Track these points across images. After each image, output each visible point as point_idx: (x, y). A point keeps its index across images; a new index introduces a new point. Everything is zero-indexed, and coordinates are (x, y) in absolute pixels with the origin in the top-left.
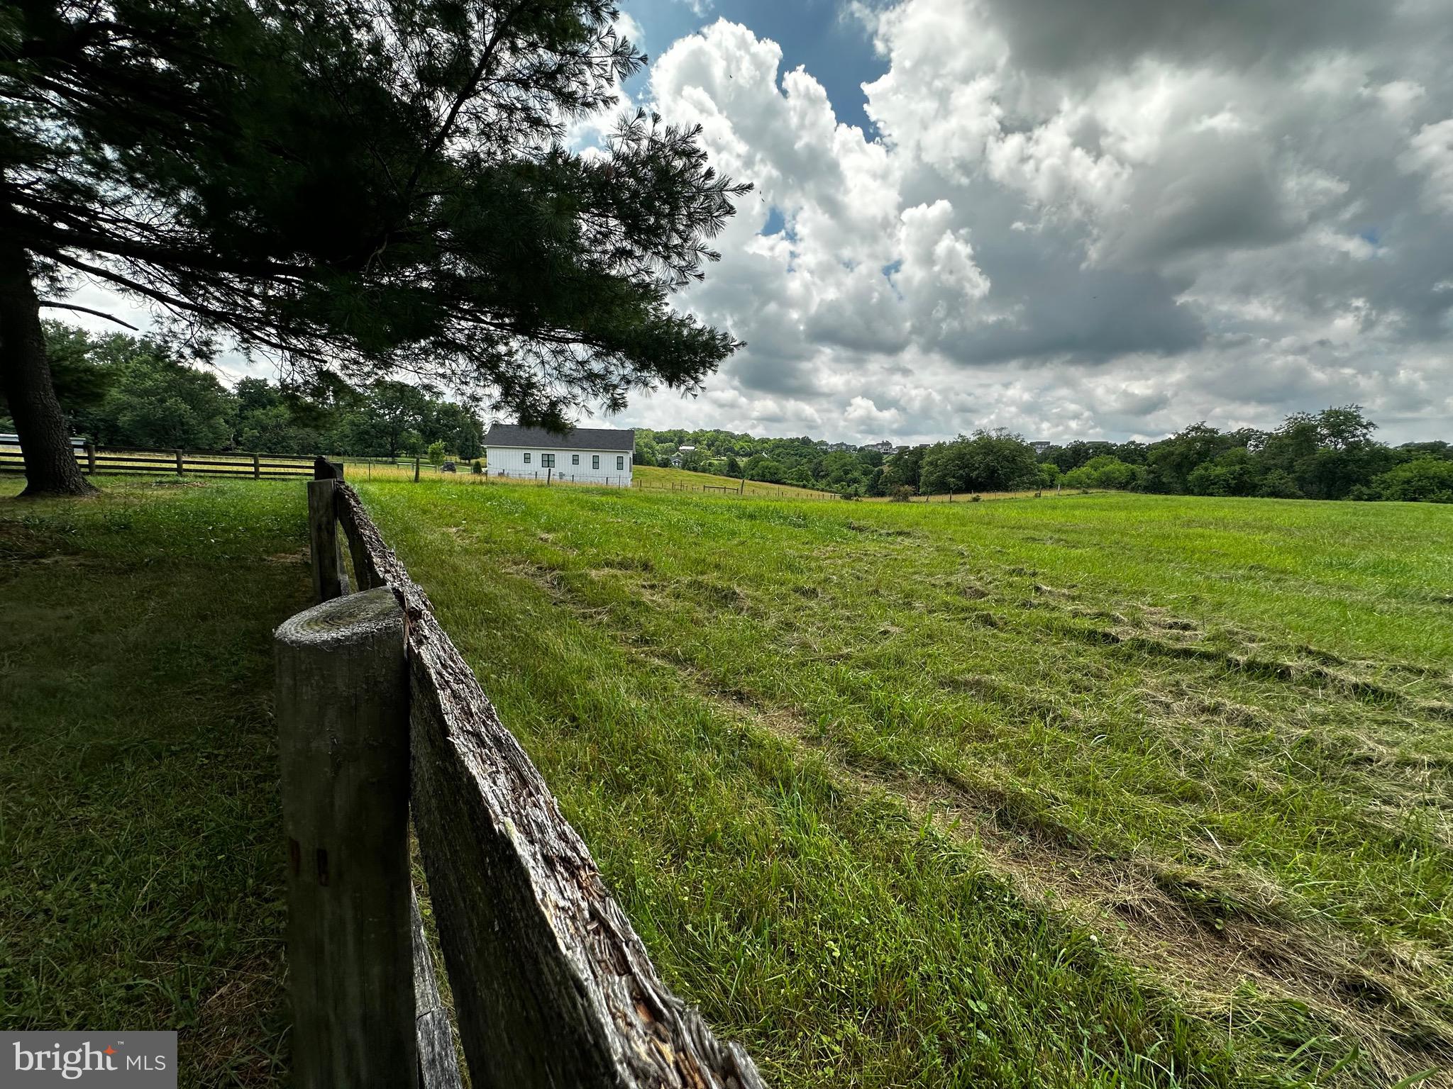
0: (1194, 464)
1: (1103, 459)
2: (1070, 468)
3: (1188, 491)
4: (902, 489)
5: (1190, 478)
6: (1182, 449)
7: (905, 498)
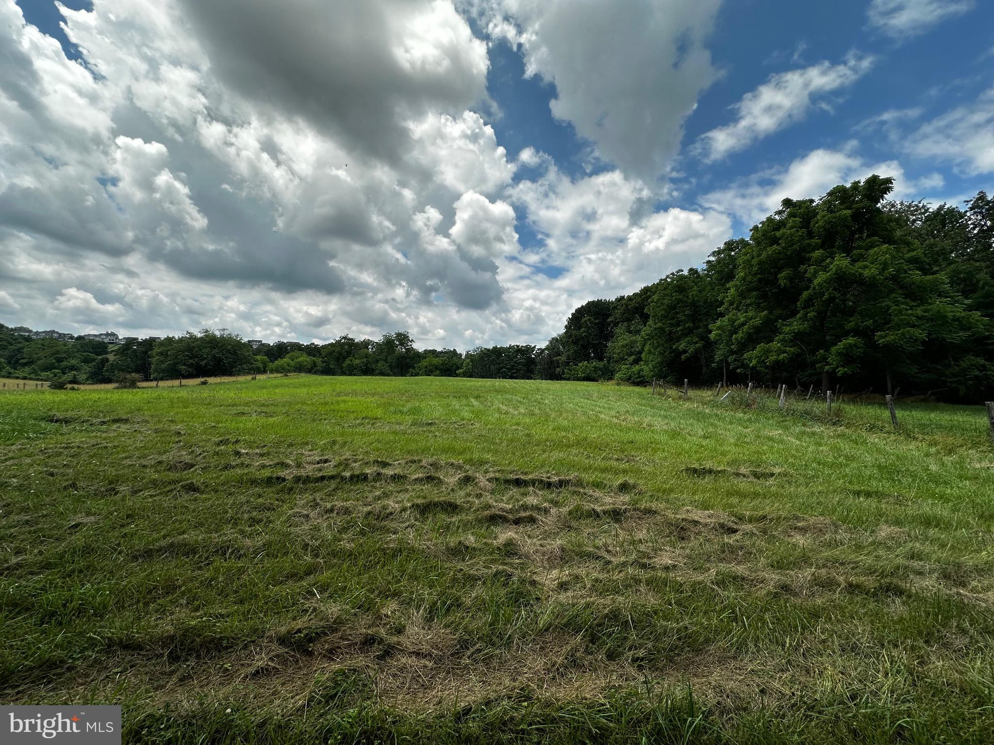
0: (345, 358)
1: (296, 353)
2: (276, 359)
3: (343, 373)
4: (128, 376)
5: (344, 365)
6: (338, 349)
7: (133, 385)
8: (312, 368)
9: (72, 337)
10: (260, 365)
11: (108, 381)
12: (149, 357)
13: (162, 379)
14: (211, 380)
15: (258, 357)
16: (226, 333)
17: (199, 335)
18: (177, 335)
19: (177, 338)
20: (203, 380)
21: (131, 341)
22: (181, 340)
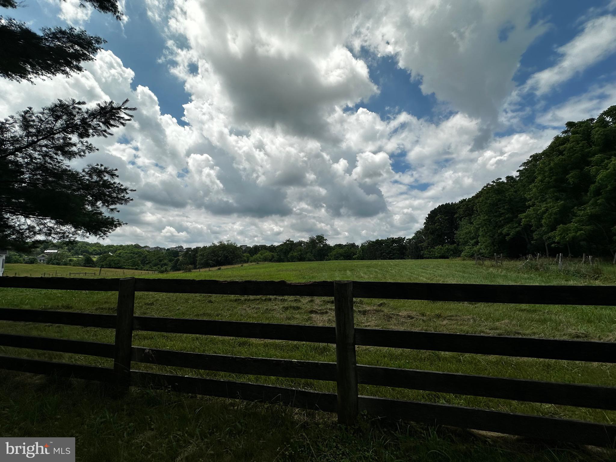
0: (289, 252)
1: (264, 251)
2: (254, 255)
3: (288, 261)
4: (188, 267)
6: (285, 247)
7: (190, 270)
8: (272, 259)
9: (165, 249)
10: (246, 258)
11: (179, 270)
12: (196, 257)
13: (201, 268)
14: (223, 267)
15: (245, 254)
16: (230, 242)
17: (218, 244)
18: (208, 245)
19: (208, 246)
20: (219, 267)
21: (189, 249)
22: (210, 247)
